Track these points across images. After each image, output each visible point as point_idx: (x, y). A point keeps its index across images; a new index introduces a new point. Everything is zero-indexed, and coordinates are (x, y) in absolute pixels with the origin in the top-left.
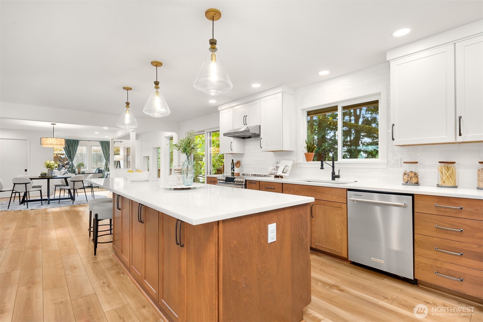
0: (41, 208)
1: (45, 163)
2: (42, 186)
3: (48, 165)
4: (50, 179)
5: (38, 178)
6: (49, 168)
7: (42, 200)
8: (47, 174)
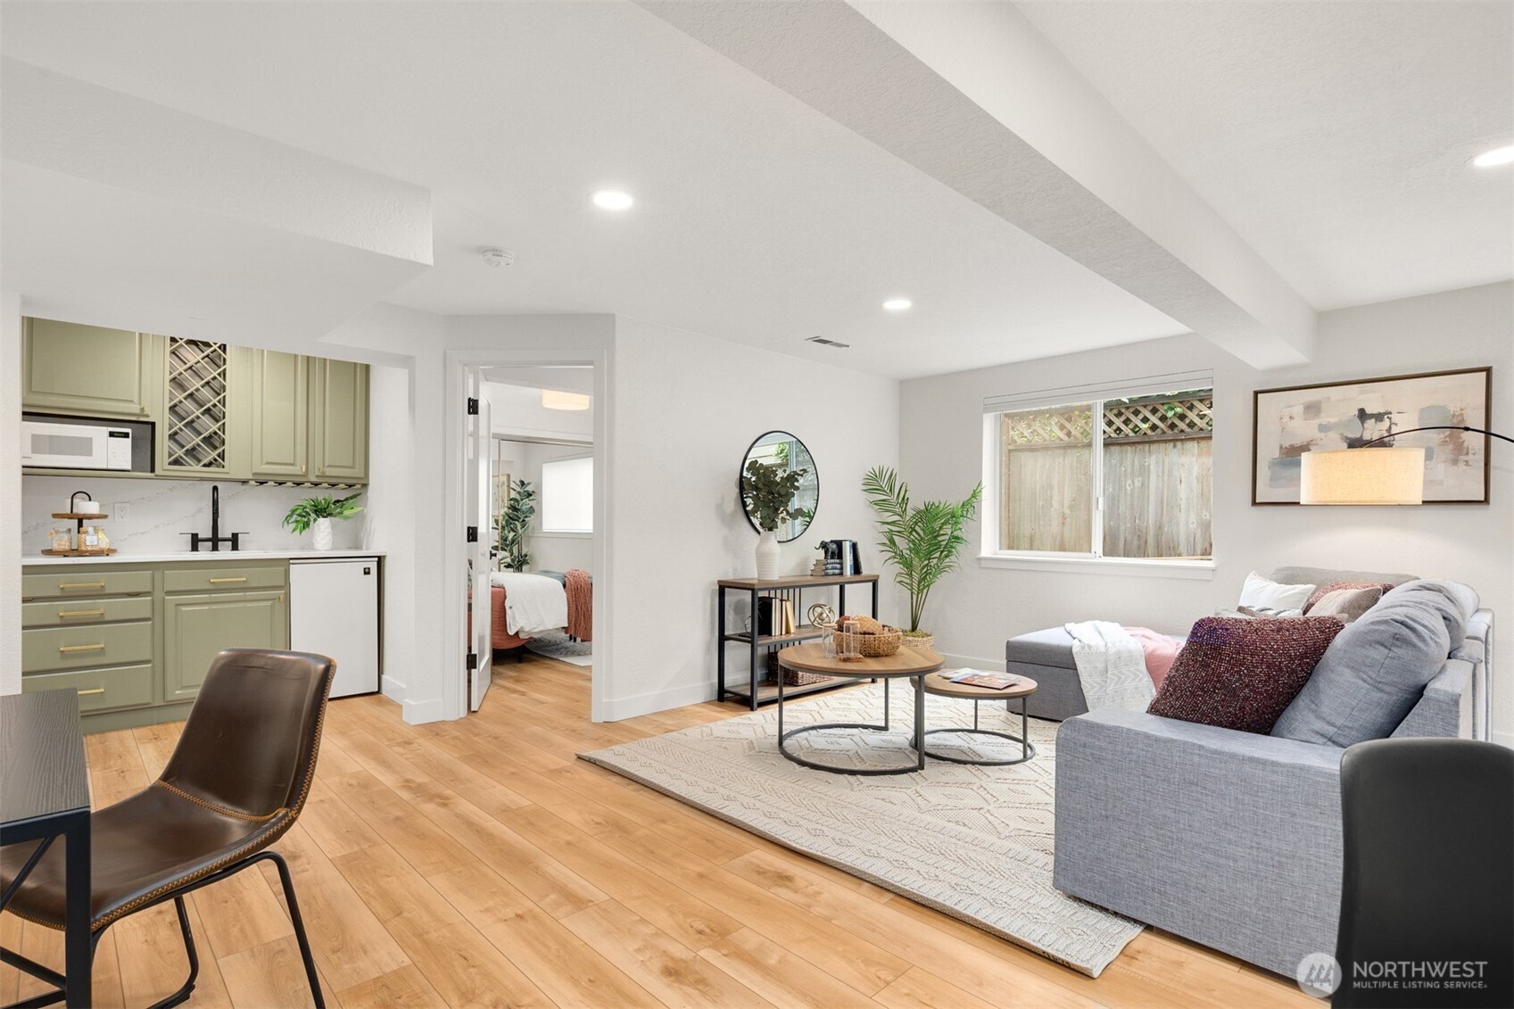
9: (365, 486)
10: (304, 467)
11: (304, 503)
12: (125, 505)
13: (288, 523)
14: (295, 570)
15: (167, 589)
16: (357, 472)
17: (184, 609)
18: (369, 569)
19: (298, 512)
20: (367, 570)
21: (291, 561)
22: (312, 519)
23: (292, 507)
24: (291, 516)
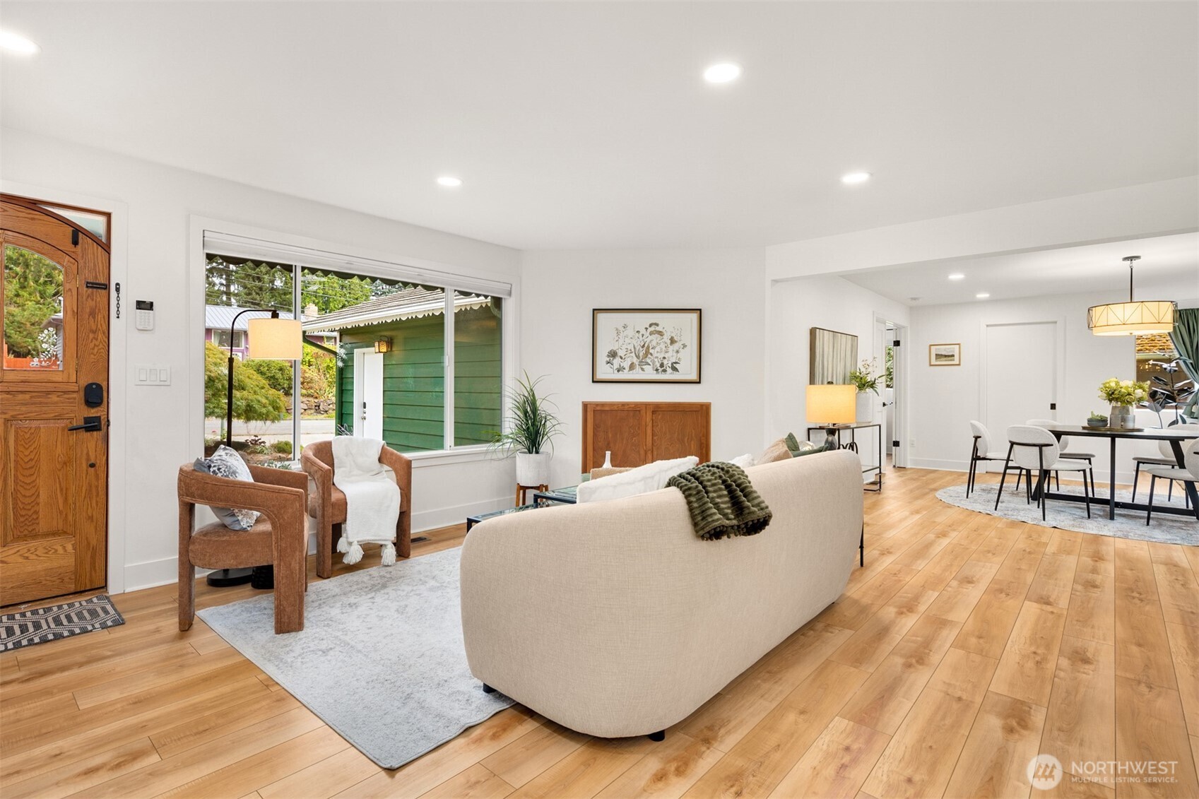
0: (1082, 530)
1: (1102, 386)
2: (1093, 456)
3: (1113, 393)
4: (1116, 439)
5: (1081, 430)
6: (1114, 403)
7: (1088, 500)
8: (1109, 422)
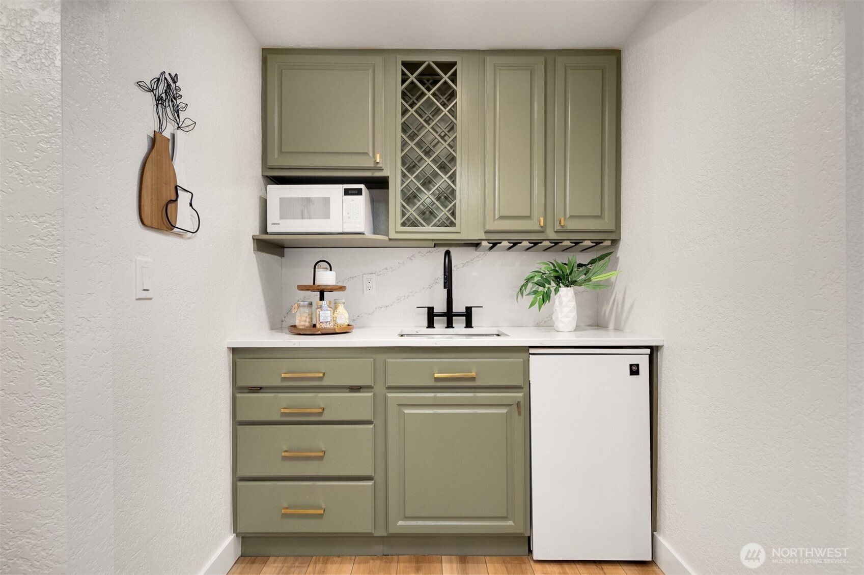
9: (615, 242)
10: (542, 219)
11: (543, 268)
12: (371, 276)
13: (522, 294)
14: (536, 362)
15: (390, 383)
16: (606, 223)
17: (407, 411)
18: (637, 365)
19: (536, 279)
20: (634, 368)
21: (532, 351)
22: (553, 289)
23: (528, 274)
24: (525, 285)
